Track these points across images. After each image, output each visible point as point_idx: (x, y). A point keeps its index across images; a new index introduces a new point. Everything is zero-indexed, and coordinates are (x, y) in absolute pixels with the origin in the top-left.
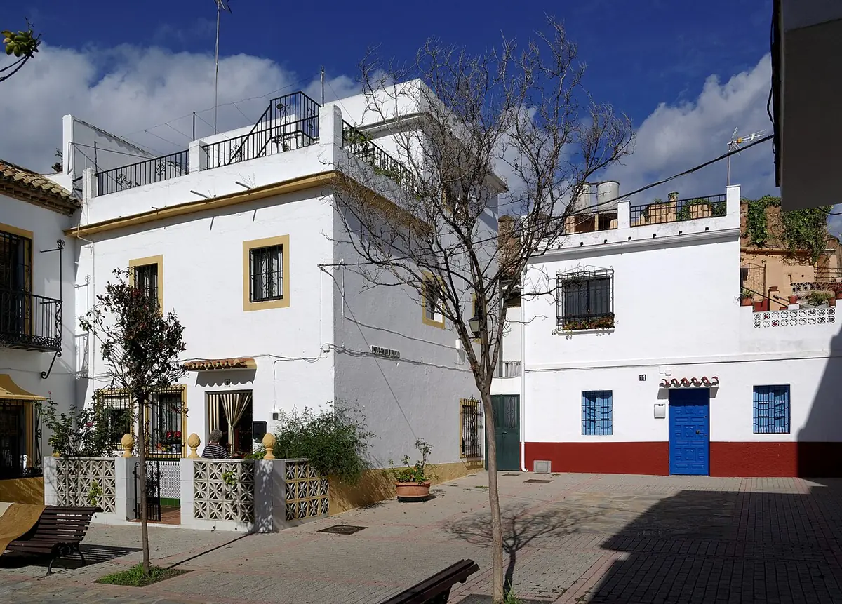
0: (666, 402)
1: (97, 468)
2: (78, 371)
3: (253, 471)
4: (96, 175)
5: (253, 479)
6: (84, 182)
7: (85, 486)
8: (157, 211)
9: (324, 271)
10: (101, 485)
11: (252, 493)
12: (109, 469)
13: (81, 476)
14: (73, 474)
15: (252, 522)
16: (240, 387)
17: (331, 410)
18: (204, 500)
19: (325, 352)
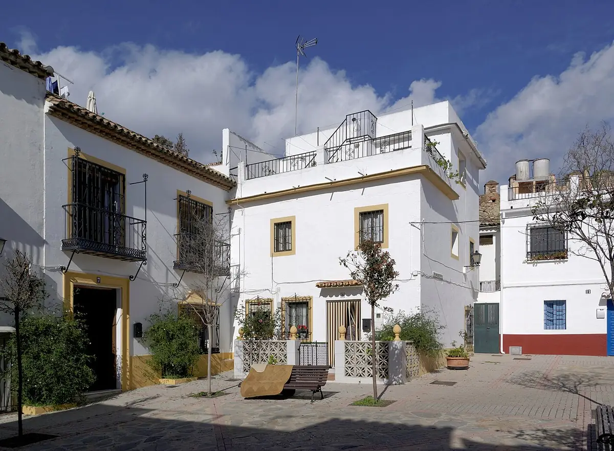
0: (605, 307)
1: (273, 347)
2: (232, 287)
3: (388, 348)
4: (246, 166)
5: (387, 352)
6: (239, 171)
7: (265, 357)
8: (295, 189)
9: (414, 226)
10: (276, 357)
11: (387, 361)
12: (283, 347)
13: (262, 352)
14: (255, 350)
15: (387, 378)
16: (351, 297)
17: (418, 311)
18: (352, 366)
19: (414, 276)
